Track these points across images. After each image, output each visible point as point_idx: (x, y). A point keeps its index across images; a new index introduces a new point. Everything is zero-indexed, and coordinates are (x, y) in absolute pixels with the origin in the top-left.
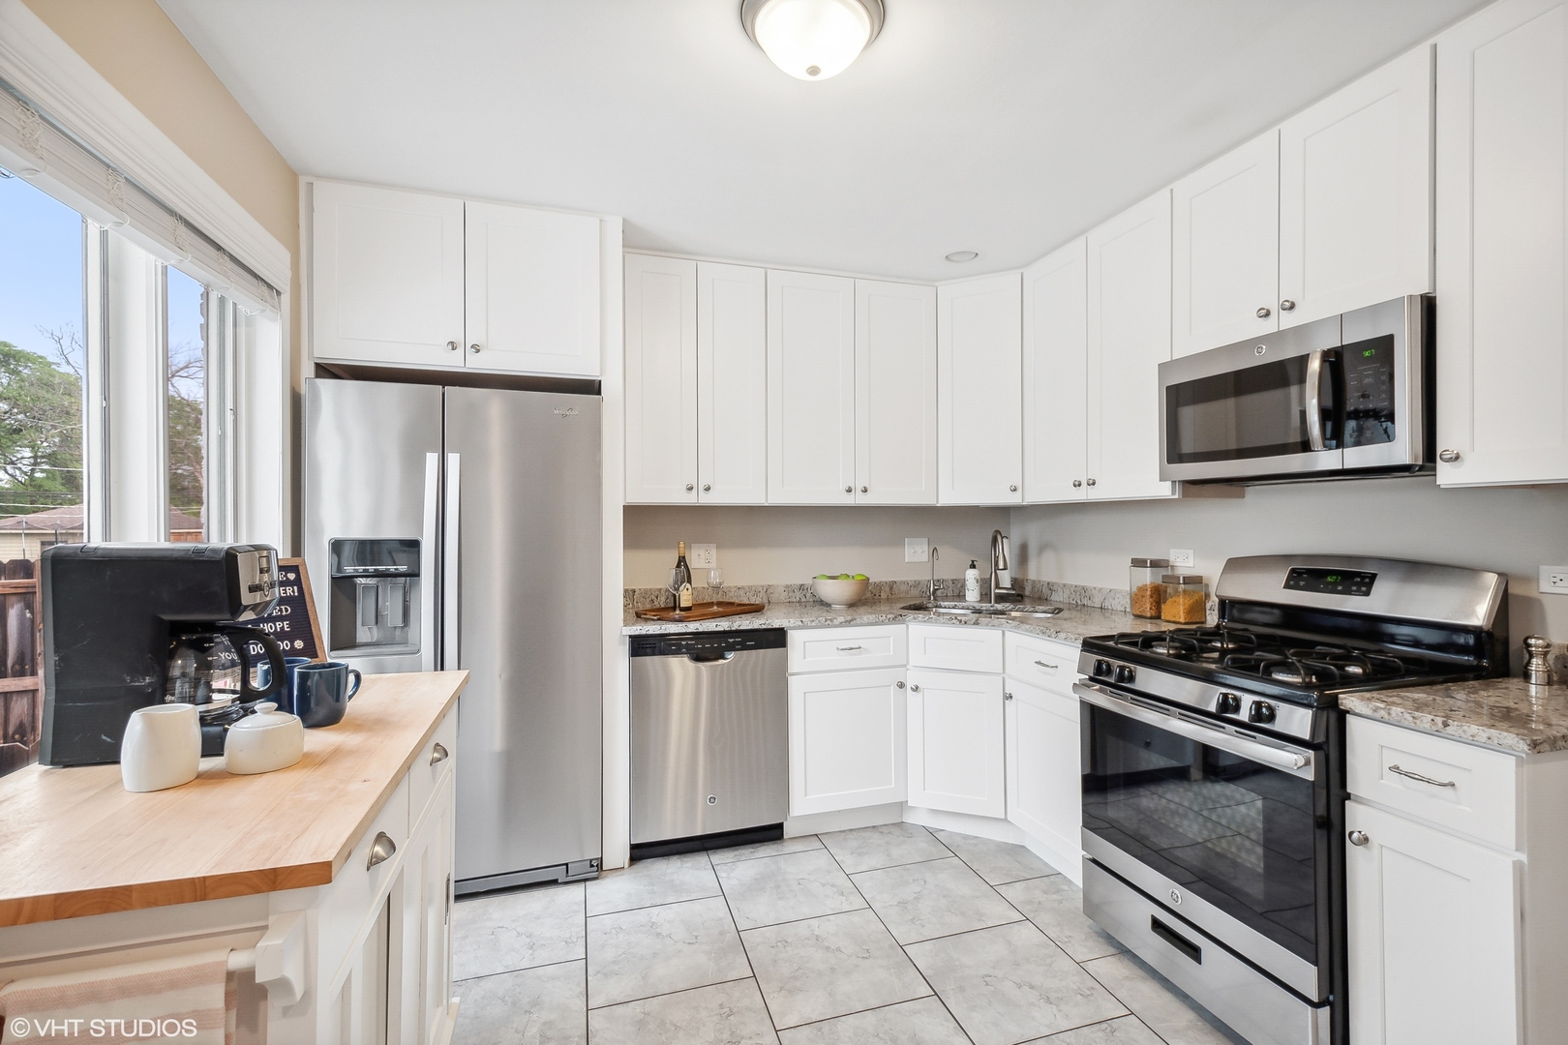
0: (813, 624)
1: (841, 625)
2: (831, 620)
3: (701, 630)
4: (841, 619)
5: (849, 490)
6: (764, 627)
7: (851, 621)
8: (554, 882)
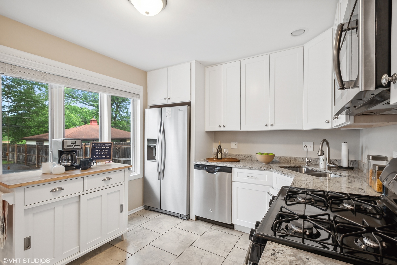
0: (239, 167)
1: (248, 169)
2: (244, 167)
3: (209, 165)
4: (248, 167)
5: (266, 125)
6: (225, 166)
7: (251, 168)
8: (178, 217)
